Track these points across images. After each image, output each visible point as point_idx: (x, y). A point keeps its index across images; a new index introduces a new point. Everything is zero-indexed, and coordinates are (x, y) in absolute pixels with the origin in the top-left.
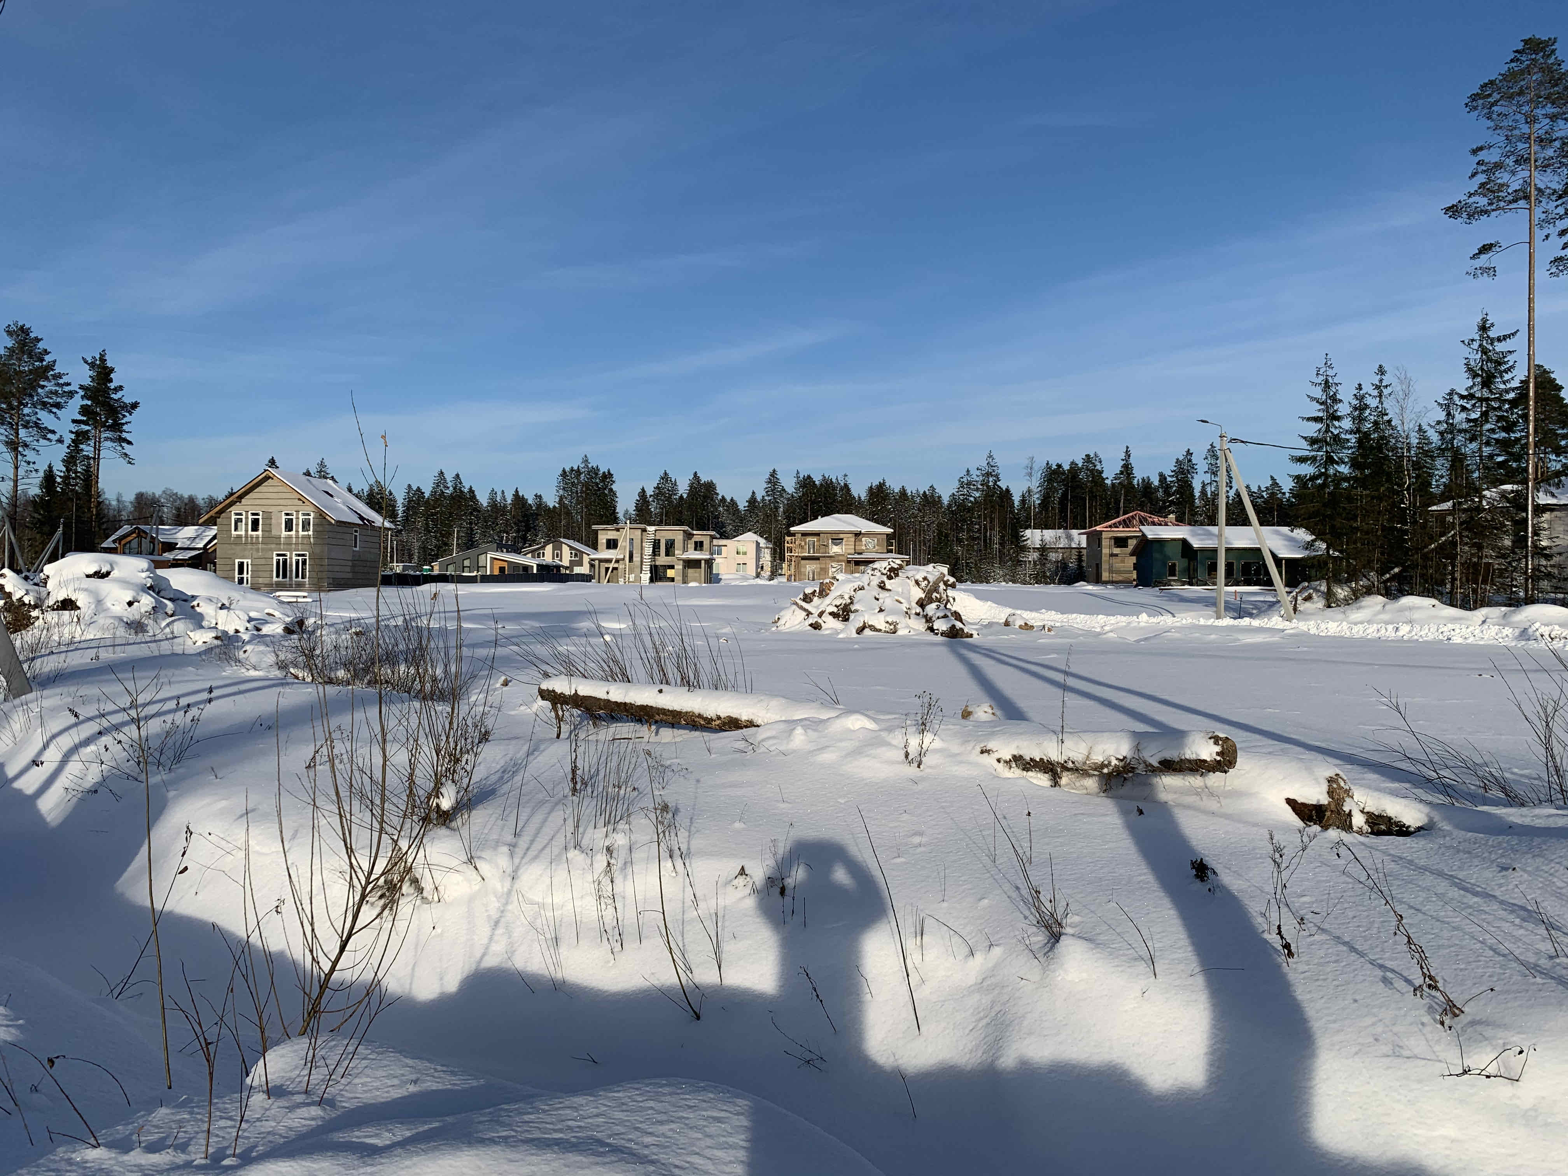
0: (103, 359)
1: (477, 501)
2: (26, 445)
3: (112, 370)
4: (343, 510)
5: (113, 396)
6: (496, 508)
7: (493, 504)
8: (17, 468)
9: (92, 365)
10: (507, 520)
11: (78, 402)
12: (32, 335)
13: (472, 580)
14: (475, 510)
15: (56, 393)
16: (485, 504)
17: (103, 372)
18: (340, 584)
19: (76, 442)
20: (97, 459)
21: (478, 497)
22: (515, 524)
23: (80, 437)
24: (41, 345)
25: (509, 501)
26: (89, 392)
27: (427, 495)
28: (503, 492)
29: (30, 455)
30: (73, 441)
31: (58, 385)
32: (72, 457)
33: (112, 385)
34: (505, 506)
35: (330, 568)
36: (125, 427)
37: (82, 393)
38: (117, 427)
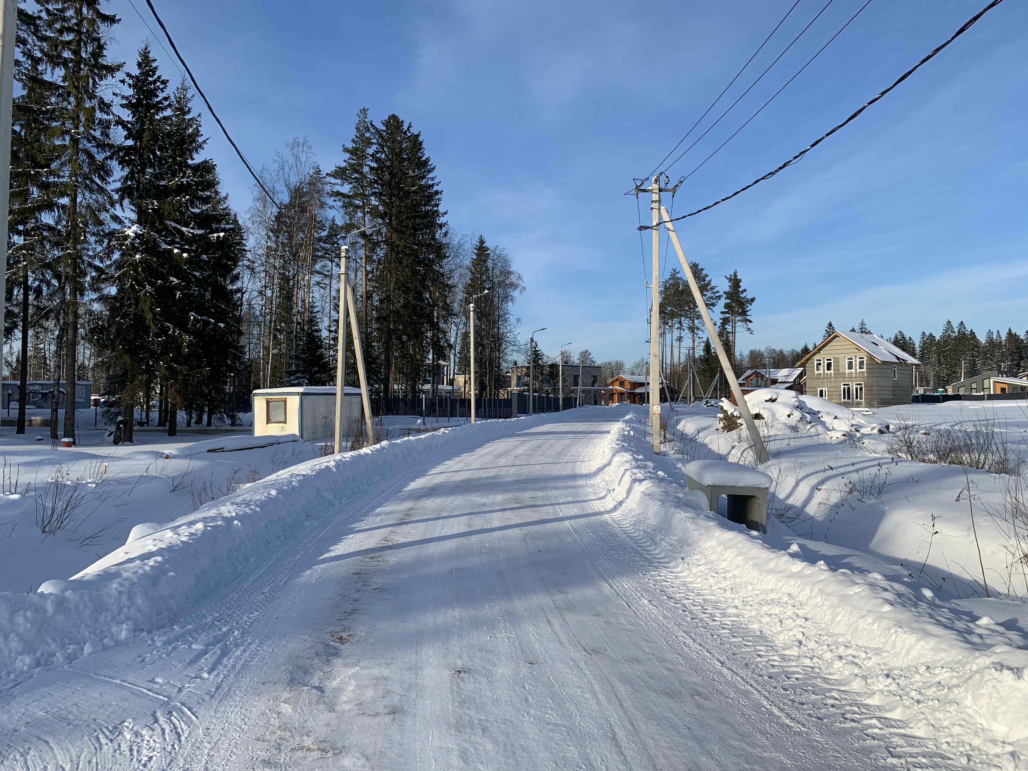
0: (735, 275)
1: (977, 339)
2: (698, 329)
3: (740, 281)
4: (885, 354)
5: (741, 296)
6: (993, 344)
7: (991, 341)
8: (694, 341)
9: (730, 280)
10: (1003, 352)
11: (723, 301)
12: (699, 267)
13: (981, 398)
14: (976, 346)
15: (712, 298)
16: (983, 342)
17: (735, 282)
18: (885, 403)
19: (723, 324)
20: (734, 333)
21: (978, 337)
22: (1010, 355)
23: (725, 321)
24: (704, 272)
25: (1004, 338)
26: (729, 295)
27: (937, 338)
28: (998, 332)
29: (700, 334)
30: (722, 324)
31: (713, 293)
32: (721, 333)
33: (741, 289)
34: (1001, 342)
35: (879, 392)
36: (748, 313)
37: (725, 296)
38: (744, 313)
